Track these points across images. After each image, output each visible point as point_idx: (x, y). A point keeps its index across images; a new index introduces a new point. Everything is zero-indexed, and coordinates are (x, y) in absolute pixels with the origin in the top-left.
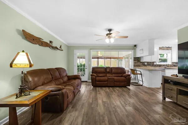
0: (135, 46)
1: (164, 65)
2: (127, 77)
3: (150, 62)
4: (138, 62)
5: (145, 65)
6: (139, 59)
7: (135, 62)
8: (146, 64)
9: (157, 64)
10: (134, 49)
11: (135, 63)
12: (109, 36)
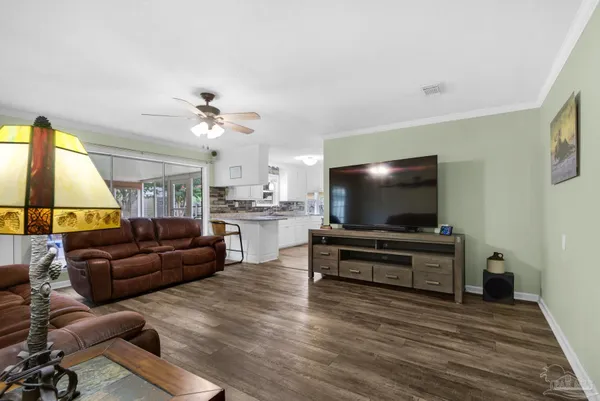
0: (214, 154)
1: (269, 208)
2: (217, 245)
3: (245, 201)
4: (219, 200)
5: (234, 209)
6: (222, 193)
7: (213, 199)
8: (237, 205)
9: (258, 205)
10: (211, 162)
11: (213, 203)
12: (211, 114)
